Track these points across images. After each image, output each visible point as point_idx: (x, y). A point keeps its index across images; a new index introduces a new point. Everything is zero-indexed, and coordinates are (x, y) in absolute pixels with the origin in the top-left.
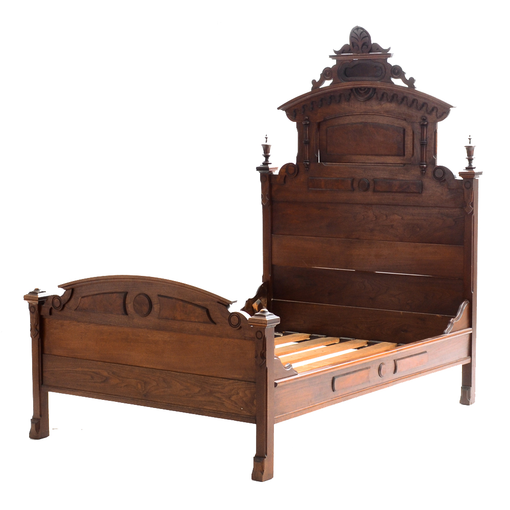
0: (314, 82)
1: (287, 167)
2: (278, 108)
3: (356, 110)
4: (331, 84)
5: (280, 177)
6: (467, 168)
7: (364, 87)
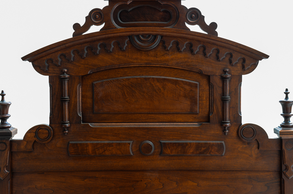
0: (76, 26)
1: (37, 130)
2: (24, 59)
3: (135, 61)
4: (101, 30)
5: (26, 142)
6: (282, 126)
7: (146, 34)
